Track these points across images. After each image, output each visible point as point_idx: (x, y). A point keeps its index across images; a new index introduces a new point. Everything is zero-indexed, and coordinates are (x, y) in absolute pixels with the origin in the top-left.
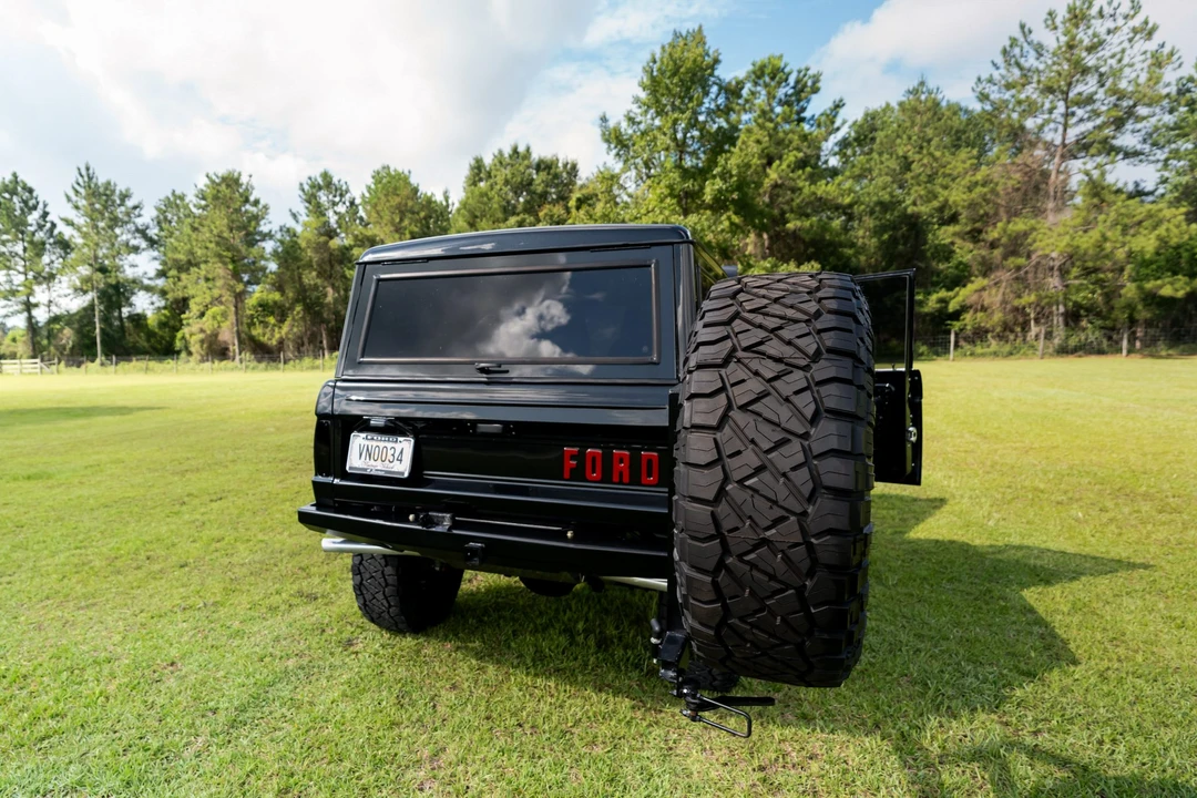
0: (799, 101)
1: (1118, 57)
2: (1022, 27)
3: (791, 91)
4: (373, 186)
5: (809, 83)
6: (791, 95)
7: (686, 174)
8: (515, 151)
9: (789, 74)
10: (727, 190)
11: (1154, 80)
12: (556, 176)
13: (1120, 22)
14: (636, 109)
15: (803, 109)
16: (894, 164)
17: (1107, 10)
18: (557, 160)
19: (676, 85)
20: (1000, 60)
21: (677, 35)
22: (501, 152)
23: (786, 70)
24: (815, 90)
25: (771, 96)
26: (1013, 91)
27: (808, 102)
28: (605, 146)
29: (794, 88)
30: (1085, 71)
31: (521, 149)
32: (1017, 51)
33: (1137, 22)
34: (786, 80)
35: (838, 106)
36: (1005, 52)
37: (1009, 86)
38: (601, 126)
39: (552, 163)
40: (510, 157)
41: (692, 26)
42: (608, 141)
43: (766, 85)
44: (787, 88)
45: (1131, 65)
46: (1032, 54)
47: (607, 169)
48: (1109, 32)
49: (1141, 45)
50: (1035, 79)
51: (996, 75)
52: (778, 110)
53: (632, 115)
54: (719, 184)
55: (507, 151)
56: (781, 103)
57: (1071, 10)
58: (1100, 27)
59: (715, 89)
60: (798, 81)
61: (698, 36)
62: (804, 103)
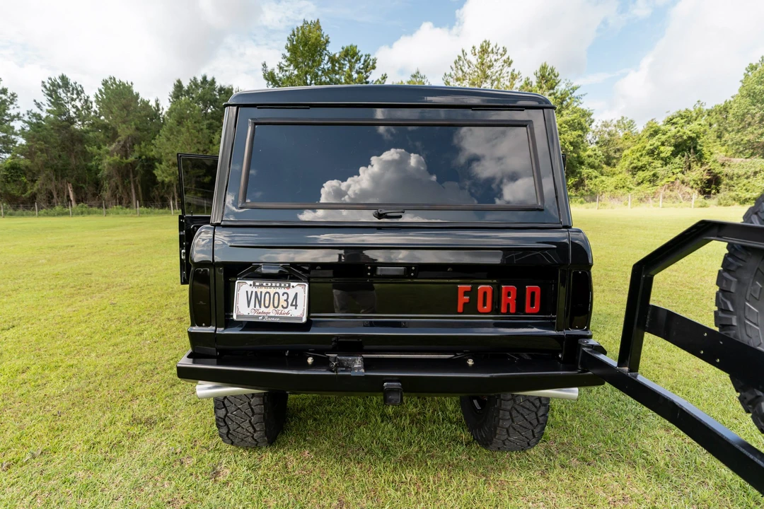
0: (366, 71)
1: (499, 72)
2: (463, 51)
3: (362, 66)
4: (103, 90)
5: (371, 63)
6: (362, 69)
8: (205, 78)
9: (361, 56)
11: (512, 85)
13: (499, 57)
14: (284, 63)
15: (367, 77)
17: (495, 50)
18: (232, 89)
20: (454, 66)
21: (305, 22)
22: (195, 78)
23: (360, 54)
24: (374, 68)
25: (351, 68)
26: (459, 82)
27: (370, 73)
28: (265, 82)
29: (363, 64)
30: (487, 77)
31: (209, 79)
32: (461, 63)
33: (505, 58)
34: (360, 60)
35: (384, 77)
36: (456, 63)
37: (458, 80)
38: (263, 70)
39: (229, 89)
40: (202, 83)
41: (314, 19)
42: (267, 79)
43: (350, 61)
44: (360, 64)
45: (503, 77)
46: (467, 66)
48: (495, 61)
49: (506, 69)
50: (468, 78)
51: (453, 74)
52: (355, 76)
53: (282, 65)
55: (200, 79)
56: (358, 72)
57: (482, 47)
58: (493, 57)
59: (327, 58)
60: (365, 61)
61: (317, 25)
62: (368, 74)
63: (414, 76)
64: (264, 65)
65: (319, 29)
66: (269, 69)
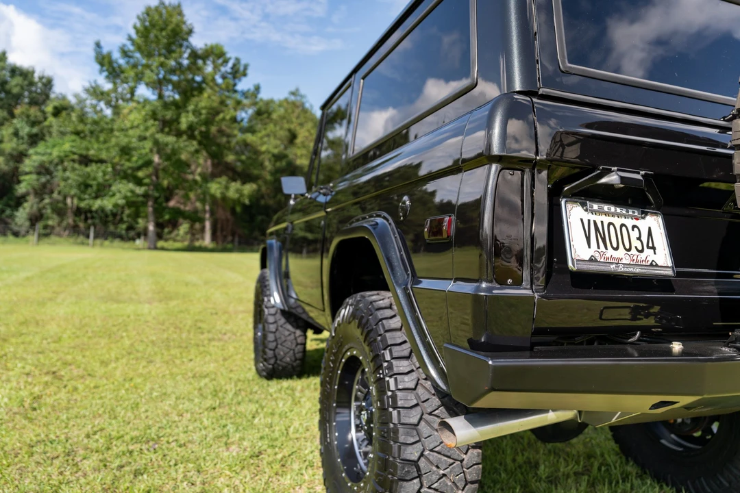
0: (234, 78)
3: (229, 70)
5: (242, 69)
6: (229, 74)
7: (166, 106)
9: (228, 58)
10: (197, 123)
12: (32, 84)
15: (236, 84)
16: (283, 134)
19: (164, 37)
24: (245, 75)
25: (216, 68)
27: (240, 80)
28: (98, 67)
34: (227, 62)
35: (257, 88)
38: (95, 50)
42: (102, 64)
43: (214, 62)
47: (98, 86)
52: (219, 81)
53: (126, 49)
54: (192, 118)
56: (224, 77)
59: (189, 51)
60: (234, 65)
61: (178, 10)
62: (237, 81)
63: (293, 93)
64: (98, 45)
65: (181, 14)
66: (105, 51)
